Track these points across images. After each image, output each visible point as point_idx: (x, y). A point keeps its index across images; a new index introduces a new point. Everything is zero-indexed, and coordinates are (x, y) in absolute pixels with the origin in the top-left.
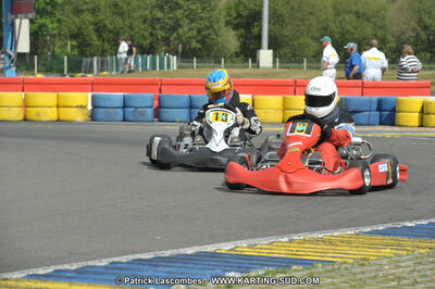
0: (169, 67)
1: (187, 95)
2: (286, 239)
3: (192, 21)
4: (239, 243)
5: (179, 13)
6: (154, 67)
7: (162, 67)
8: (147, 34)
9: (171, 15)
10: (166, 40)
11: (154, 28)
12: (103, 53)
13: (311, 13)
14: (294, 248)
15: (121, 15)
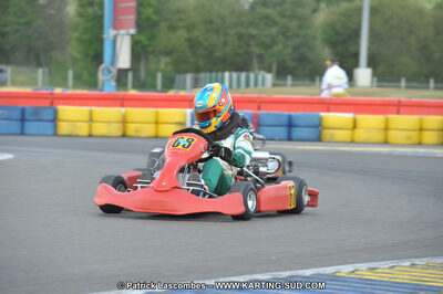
0: (263, 84)
1: (287, 113)
2: (407, 263)
3: (288, 38)
4: (358, 266)
5: (274, 30)
6: (247, 85)
7: (256, 85)
8: (241, 51)
9: (266, 33)
10: (261, 58)
11: (249, 46)
12: (197, 70)
13: (411, 32)
14: (417, 273)
15: (217, 32)
